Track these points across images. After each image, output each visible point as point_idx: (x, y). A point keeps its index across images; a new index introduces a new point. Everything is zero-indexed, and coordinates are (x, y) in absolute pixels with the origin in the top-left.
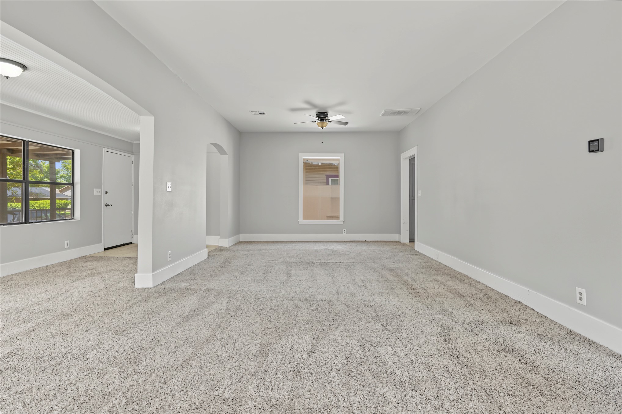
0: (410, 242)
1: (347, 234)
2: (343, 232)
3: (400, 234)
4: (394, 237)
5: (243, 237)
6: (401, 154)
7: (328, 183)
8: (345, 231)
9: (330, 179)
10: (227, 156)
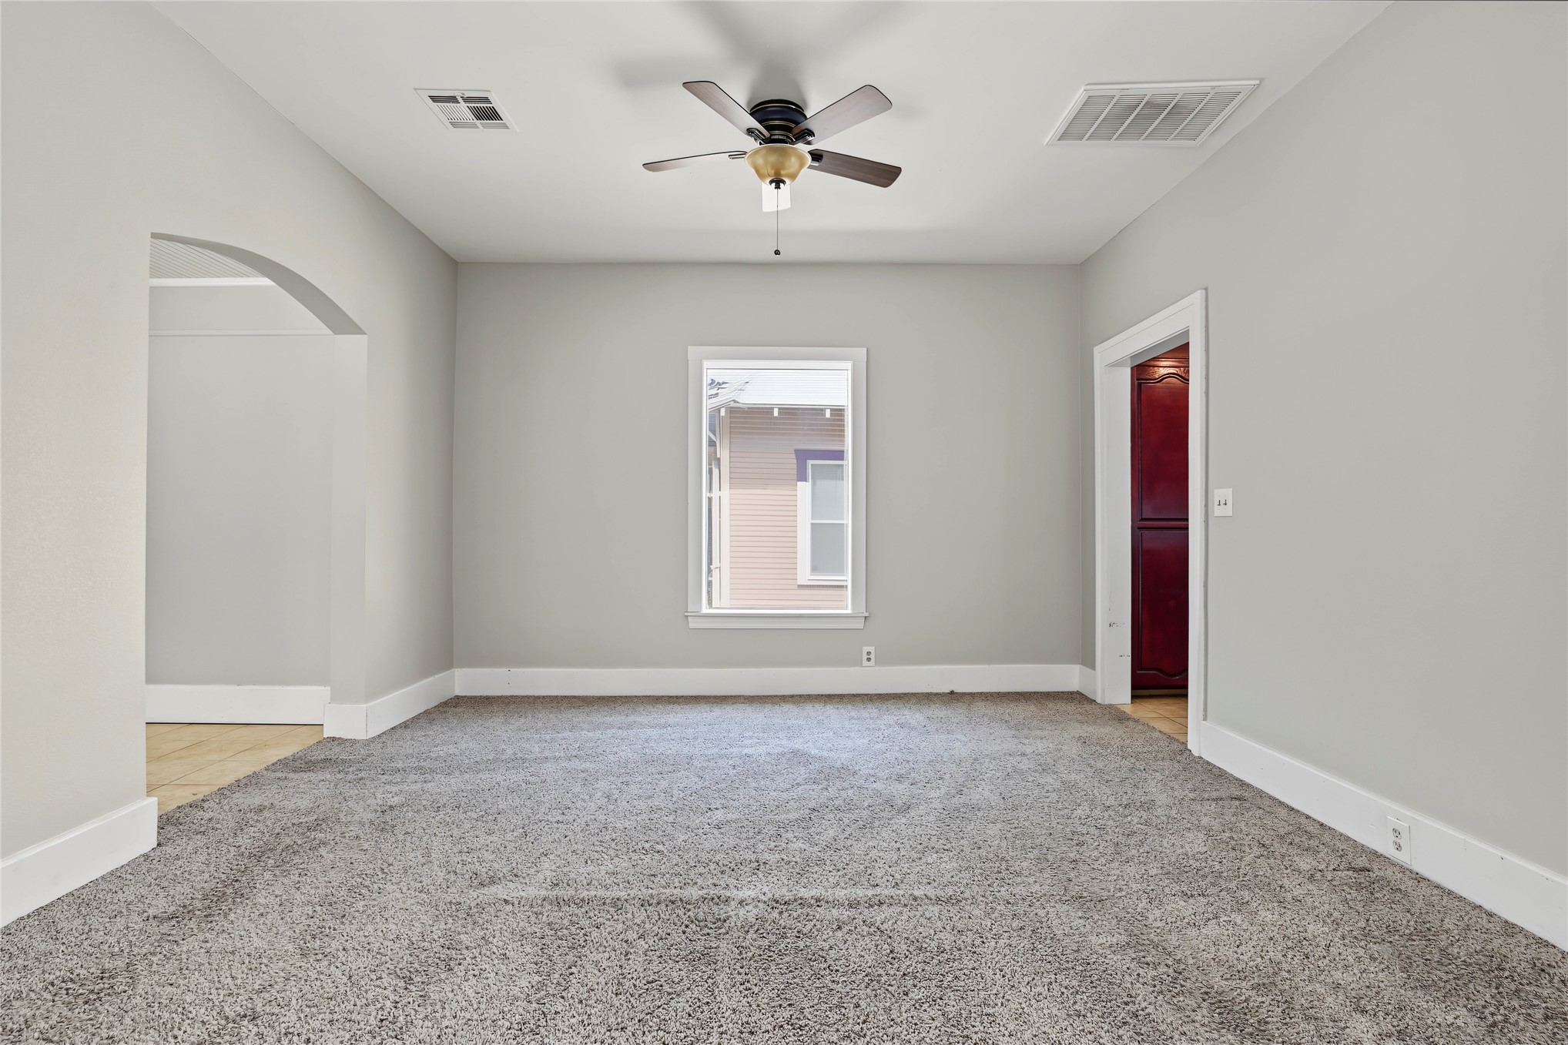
0: (1134, 697)
1: (877, 668)
2: (865, 657)
3: (1093, 667)
4: (1068, 677)
5: (465, 681)
6: (1095, 349)
7: (802, 477)
8: (872, 656)
9: (810, 463)
10: (364, 337)
